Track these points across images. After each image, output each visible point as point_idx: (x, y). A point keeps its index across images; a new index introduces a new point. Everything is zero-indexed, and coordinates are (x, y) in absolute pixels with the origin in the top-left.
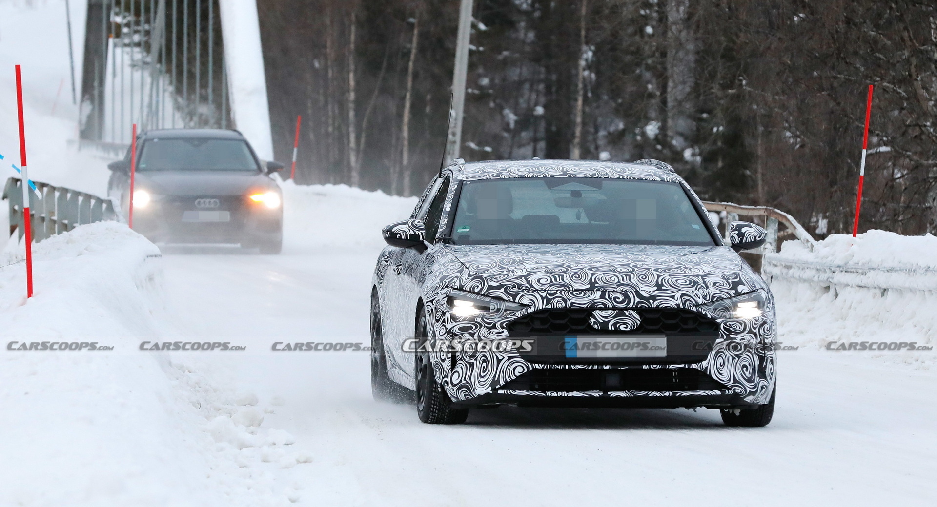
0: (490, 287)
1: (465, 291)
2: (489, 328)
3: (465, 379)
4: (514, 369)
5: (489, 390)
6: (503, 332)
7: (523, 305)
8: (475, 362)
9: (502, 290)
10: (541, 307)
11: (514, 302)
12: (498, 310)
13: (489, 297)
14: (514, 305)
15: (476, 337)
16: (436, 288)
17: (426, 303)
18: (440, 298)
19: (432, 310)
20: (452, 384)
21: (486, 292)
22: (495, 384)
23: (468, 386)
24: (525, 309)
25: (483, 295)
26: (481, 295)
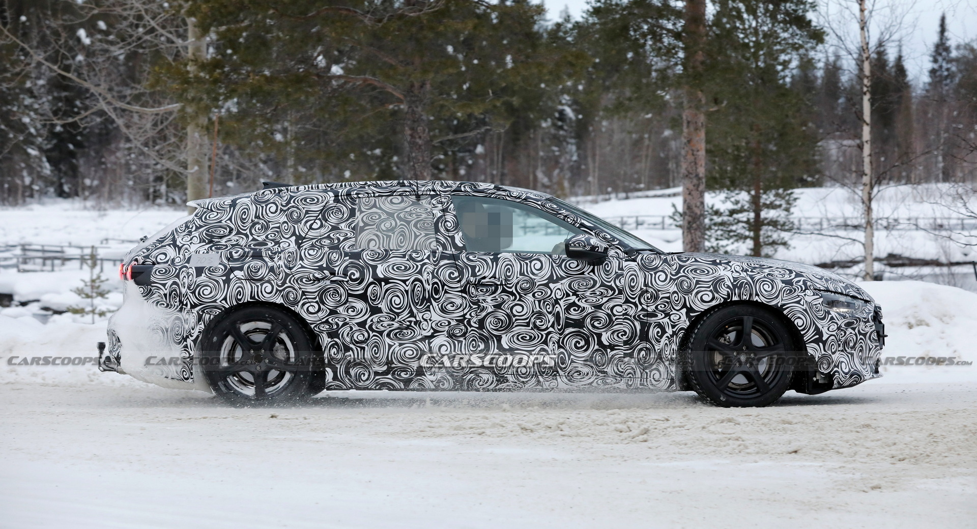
1: (831, 292)
2: (865, 323)
3: (852, 368)
6: (873, 325)
8: (854, 352)
11: (863, 299)
14: (863, 302)
15: (856, 331)
16: (791, 291)
17: (784, 305)
18: (809, 299)
19: (805, 310)
20: (843, 372)
21: (845, 292)
22: (872, 369)
23: (858, 374)
24: (869, 305)
25: (846, 295)
26: (844, 295)
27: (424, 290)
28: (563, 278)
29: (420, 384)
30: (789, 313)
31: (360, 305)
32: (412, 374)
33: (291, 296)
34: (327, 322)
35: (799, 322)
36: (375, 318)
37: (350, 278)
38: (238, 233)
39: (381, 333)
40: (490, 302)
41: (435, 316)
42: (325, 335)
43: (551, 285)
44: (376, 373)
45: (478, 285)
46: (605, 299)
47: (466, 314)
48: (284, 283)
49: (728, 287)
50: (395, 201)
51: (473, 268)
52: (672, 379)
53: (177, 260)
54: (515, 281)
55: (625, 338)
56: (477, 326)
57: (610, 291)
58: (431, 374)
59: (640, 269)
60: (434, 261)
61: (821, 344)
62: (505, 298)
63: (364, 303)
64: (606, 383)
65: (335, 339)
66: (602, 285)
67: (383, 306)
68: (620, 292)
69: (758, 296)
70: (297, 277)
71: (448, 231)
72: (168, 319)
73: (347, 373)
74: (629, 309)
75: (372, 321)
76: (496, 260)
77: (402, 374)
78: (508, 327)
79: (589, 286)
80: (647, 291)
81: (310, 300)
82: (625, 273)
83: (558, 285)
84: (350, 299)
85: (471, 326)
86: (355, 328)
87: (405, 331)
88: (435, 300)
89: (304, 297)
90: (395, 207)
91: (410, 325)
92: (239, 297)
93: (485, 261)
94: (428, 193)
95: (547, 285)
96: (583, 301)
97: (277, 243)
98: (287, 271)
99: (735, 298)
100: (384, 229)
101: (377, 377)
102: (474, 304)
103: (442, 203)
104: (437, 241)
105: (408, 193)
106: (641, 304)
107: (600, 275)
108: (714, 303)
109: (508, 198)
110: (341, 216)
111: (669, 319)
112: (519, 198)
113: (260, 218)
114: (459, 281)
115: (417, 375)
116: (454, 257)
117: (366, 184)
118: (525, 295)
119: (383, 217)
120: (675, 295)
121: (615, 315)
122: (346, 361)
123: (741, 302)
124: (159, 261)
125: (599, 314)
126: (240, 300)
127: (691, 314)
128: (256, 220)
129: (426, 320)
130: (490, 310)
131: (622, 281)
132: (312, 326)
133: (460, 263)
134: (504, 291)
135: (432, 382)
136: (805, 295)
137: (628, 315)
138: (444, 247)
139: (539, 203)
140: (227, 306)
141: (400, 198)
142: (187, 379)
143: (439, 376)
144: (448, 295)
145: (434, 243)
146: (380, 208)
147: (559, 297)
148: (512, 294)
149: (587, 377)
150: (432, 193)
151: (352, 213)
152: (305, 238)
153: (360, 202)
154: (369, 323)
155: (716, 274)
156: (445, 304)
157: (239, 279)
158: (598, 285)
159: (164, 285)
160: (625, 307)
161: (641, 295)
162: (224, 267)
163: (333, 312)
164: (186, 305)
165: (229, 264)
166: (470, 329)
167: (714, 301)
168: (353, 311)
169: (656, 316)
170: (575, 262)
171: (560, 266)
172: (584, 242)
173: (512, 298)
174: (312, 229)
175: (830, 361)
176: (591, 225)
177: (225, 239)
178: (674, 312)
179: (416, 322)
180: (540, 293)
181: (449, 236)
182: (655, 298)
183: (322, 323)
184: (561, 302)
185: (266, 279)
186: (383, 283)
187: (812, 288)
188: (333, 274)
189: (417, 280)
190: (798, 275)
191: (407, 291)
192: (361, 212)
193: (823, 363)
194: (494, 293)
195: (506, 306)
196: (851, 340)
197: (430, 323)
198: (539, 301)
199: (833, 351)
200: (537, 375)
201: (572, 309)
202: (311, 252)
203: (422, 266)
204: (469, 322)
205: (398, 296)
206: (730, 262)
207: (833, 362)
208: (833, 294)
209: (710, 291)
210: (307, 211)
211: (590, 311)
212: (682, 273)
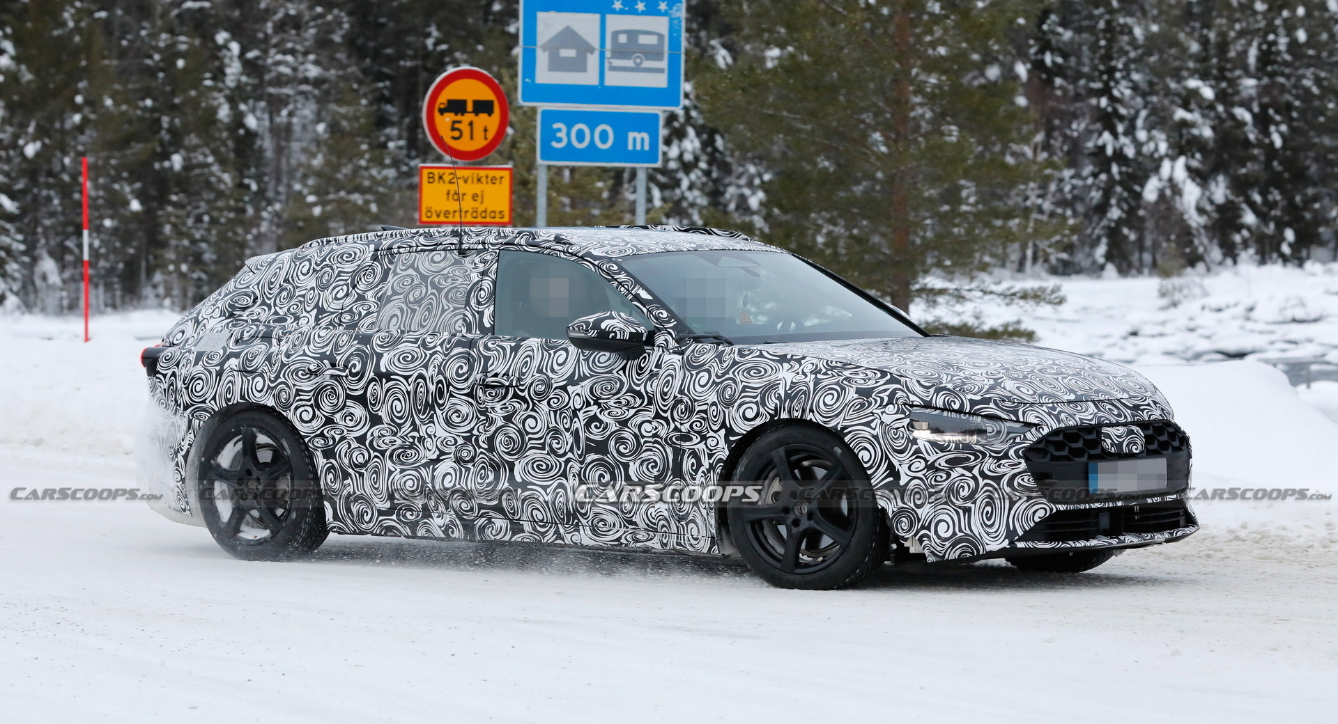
0: (973, 403)
1: (936, 408)
2: (999, 459)
3: (961, 530)
4: (1034, 513)
5: (1006, 544)
6: (1020, 463)
7: (1029, 425)
8: (973, 506)
9: (992, 405)
10: (1055, 427)
11: (1018, 421)
12: (999, 432)
13: (978, 415)
14: (1017, 425)
15: (976, 471)
16: (862, 405)
17: (844, 428)
18: (887, 419)
19: (876, 437)
20: (939, 537)
21: (971, 409)
22: (1011, 534)
23: (971, 541)
24: (1033, 430)
25: (969, 413)
26: (965, 413)
27: (428, 391)
28: (586, 378)
29: (428, 531)
30: (852, 440)
31: (359, 411)
32: (418, 515)
33: (284, 396)
34: (322, 435)
35: (863, 455)
36: (376, 430)
37: (350, 372)
38: (263, 303)
39: (383, 453)
40: (499, 411)
41: (439, 429)
42: (319, 454)
43: (570, 388)
44: (381, 513)
45: (486, 386)
46: (632, 412)
47: (473, 429)
48: (277, 377)
49: (779, 398)
50: (437, 258)
51: (487, 359)
52: (712, 538)
53: (190, 342)
54: (528, 381)
55: (655, 472)
56: (486, 447)
57: (638, 399)
58: (438, 517)
59: (683, 367)
60: (447, 349)
61: (896, 492)
62: (517, 405)
63: (362, 408)
64: (637, 541)
65: (332, 460)
66: (630, 390)
67: (383, 413)
68: (650, 403)
69: (813, 412)
70: (293, 368)
71: (479, 303)
72: (166, 424)
73: (349, 510)
74: (660, 428)
75: (372, 435)
76: (515, 349)
77: (408, 514)
78: (521, 450)
79: (614, 391)
80: (681, 401)
81: (304, 403)
82: (661, 372)
83: (578, 389)
84: (349, 403)
85: (480, 447)
86: (354, 445)
87: (409, 451)
88: (440, 406)
89: (298, 398)
90: (434, 267)
91: (413, 443)
92: (229, 396)
93: (504, 349)
94: (475, 247)
95: (565, 388)
96: (606, 412)
97: (297, 318)
98: (284, 360)
99: (784, 415)
100: (412, 299)
102: (483, 413)
103: (484, 262)
104: (464, 320)
105: (453, 247)
106: (674, 420)
107: (630, 375)
108: (758, 422)
109: (561, 255)
110: (371, 280)
111: (706, 444)
112: (575, 255)
113: (289, 283)
114: (466, 380)
115: (424, 517)
116: (471, 344)
117: (417, 232)
118: (539, 401)
119: (415, 282)
120: (714, 407)
121: (643, 437)
122: (345, 493)
123: (791, 421)
124: (175, 342)
125: (626, 435)
126: (229, 400)
127: (731, 438)
128: (285, 285)
129: (430, 436)
130: (500, 423)
131: (655, 384)
132: (306, 440)
133: (474, 353)
134: (515, 396)
135: (440, 527)
136: (882, 413)
137: (658, 437)
138: (469, 331)
139: (596, 263)
140: (217, 409)
141: (443, 253)
142: (184, 510)
143: (447, 518)
144: (453, 400)
145: (461, 322)
146: (417, 270)
147: (578, 407)
148: (524, 399)
149: (614, 530)
150: (480, 246)
151: (384, 278)
152: (325, 312)
153: (398, 260)
154: (369, 438)
155: (773, 378)
156: (450, 413)
157: (233, 370)
158: (624, 390)
159: (165, 376)
160: (655, 424)
161: (674, 406)
162: (225, 352)
163: (329, 421)
164: (180, 406)
165: (233, 348)
166: (478, 451)
167: (758, 419)
168: (351, 420)
169: (691, 439)
170: (608, 354)
171: (587, 360)
172: (587, 323)
173: (524, 406)
174: (336, 299)
175: (913, 518)
176: (650, 297)
177: (247, 312)
178: (711, 434)
179: (421, 439)
180: (556, 401)
181: (478, 312)
182: (690, 411)
183: (317, 436)
184: (580, 414)
185: (259, 371)
186: (384, 380)
187: (900, 402)
188: (333, 365)
189: (421, 376)
190: (893, 380)
191: (409, 393)
192: (395, 274)
193: (901, 522)
194: (504, 398)
195: (517, 419)
196: (963, 487)
197: (435, 440)
198: (555, 412)
199: (919, 502)
200: (556, 524)
201: (593, 426)
202: (323, 333)
203: (432, 355)
204: (477, 440)
205: (399, 400)
206: (804, 358)
207: (919, 520)
208: (938, 412)
209: (756, 403)
210: (340, 272)
211: (614, 428)
212: (731, 375)
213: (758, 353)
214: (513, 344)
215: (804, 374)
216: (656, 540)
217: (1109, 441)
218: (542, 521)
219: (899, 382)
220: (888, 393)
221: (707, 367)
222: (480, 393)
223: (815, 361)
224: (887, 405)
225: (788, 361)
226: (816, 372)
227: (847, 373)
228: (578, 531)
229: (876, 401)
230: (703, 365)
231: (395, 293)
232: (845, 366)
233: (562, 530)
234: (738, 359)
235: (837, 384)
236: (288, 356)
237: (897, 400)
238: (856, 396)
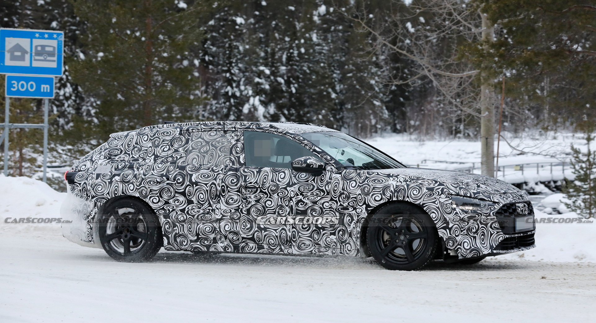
0: (474, 194)
1: (461, 196)
2: (487, 216)
3: (473, 246)
4: (499, 238)
5: (490, 251)
6: (494, 218)
7: (495, 203)
8: (477, 236)
9: (481, 194)
10: (503, 203)
11: (491, 201)
12: (485, 205)
13: (477, 198)
14: (491, 203)
15: (478, 222)
16: (430, 195)
17: (424, 204)
18: (442, 200)
19: (438, 208)
20: (465, 249)
21: (474, 196)
22: (491, 247)
23: (477, 250)
24: (497, 204)
25: (474, 198)
26: (472, 198)
27: (217, 190)
28: (295, 184)
29: (215, 249)
30: (427, 209)
31: (182, 198)
32: (211, 242)
33: (144, 192)
34: (163, 209)
35: (433, 215)
36: (190, 207)
37: (177, 182)
38: (126, 153)
39: (193, 216)
40: (253, 198)
41: (223, 206)
42: (162, 217)
43: (288, 188)
44: (191, 241)
45: (246, 188)
46: (319, 198)
47: (240, 206)
48: (140, 184)
49: (391, 192)
50: (212, 134)
51: (246, 176)
52: (358, 250)
53: (90, 169)
54: (268, 185)
56: (246, 213)
57: (322, 193)
58: (221, 243)
59: (342, 179)
60: (225, 172)
61: (448, 230)
62: (262, 196)
63: (183, 197)
64: (320, 252)
65: (168, 219)
66: (318, 189)
67: (194, 199)
68: (328, 194)
69: (409, 197)
70: (148, 180)
71: (237, 153)
72: (81, 205)
73: (175, 240)
74: (333, 205)
75: (188, 208)
76: (259, 172)
77: (206, 242)
78: (263, 214)
79: (310, 190)
80: (343, 193)
81: (154, 195)
82: (332, 181)
83: (292, 189)
84: (176, 195)
85: (243, 213)
86: (179, 213)
87: (207, 215)
88: (223, 196)
89: (151, 193)
90: (211, 138)
91: (209, 212)
92: (116, 192)
93: (253, 172)
94: (231, 129)
95: (285, 188)
96: (306, 198)
97: (144, 160)
98: (143, 177)
99: (395, 199)
100: (202, 151)
101: (192, 244)
102: (244, 199)
103: (237, 136)
104: (230, 160)
105: (220, 130)
106: (340, 201)
107: (317, 182)
108: (382, 202)
109: (275, 133)
110: (180, 143)
111: (356, 211)
112: (281, 133)
113: (138, 144)
114: (236, 185)
115: (214, 243)
116: (237, 170)
117: (200, 123)
118: (273, 194)
119: (203, 144)
120: (360, 196)
121: (324, 208)
122: (174, 233)
123: (398, 201)
124: (82, 169)
125: (316, 208)
126: (116, 194)
127: (369, 209)
128: (136, 145)
129: (218, 209)
130: (253, 203)
131: (330, 186)
132: (155, 211)
133: (239, 174)
134: (261, 191)
135: (222, 247)
136: (440, 198)
137: (332, 208)
138: (233, 164)
139: (293, 136)
140: (110, 198)
141: (215, 132)
142: (91, 241)
143: (226, 243)
144: (230, 194)
145: (228, 161)
146: (203, 139)
147: (292, 196)
148: (265, 193)
149: (309, 247)
150: (234, 129)
151: (187, 142)
152: (159, 157)
153: (193, 135)
154: (187, 210)
155: (387, 183)
156: (228, 199)
157: (117, 181)
158: (315, 189)
159: (80, 184)
160: (330, 203)
161: (340, 196)
162: (112, 174)
163: (167, 203)
164: (89, 197)
165: (114, 172)
166: (242, 215)
167: (382, 201)
168: (178, 202)
169: (349, 209)
170: (305, 174)
171: (295, 176)
172: (302, 161)
173: (266, 196)
174: (163, 151)
175: (454, 241)
176: (321, 151)
177: (118, 157)
178: (359, 207)
179: (213, 210)
180: (281, 194)
181: (237, 157)
182: (348, 198)
183: (161, 209)
184: (294, 199)
185: (131, 181)
186: (194, 186)
187: (446, 193)
188: (168, 179)
189: (213, 183)
190: (441, 184)
191: (207, 191)
192: (192, 141)
193: (449, 243)
194: (255, 192)
195: (262, 201)
196: (473, 228)
197: (220, 210)
198: (281, 199)
199: (457, 234)
200: (280, 245)
201: (300, 204)
202: (160, 166)
203: (217, 175)
204: (241, 211)
205: (202, 194)
206: (399, 175)
207: (457, 242)
208: (462, 197)
209: (381, 194)
210: (163, 140)
211: (310, 205)
212: (366, 182)
213: (376, 173)
214: (257, 170)
215: (400, 182)
216: (329, 251)
217: (519, 209)
218: (273, 244)
219: (443, 185)
220: (440, 189)
221: (354, 179)
222: (244, 191)
223: (404, 177)
224: (441, 194)
225: (392, 177)
226: (406, 181)
227: (420, 182)
228: (291, 248)
229: (436, 193)
230: (352, 178)
231: (193, 149)
232: (418, 179)
233: (283, 248)
234: (368, 176)
235: (417, 186)
236: (145, 175)
237: (445, 192)
238: (427, 191)
